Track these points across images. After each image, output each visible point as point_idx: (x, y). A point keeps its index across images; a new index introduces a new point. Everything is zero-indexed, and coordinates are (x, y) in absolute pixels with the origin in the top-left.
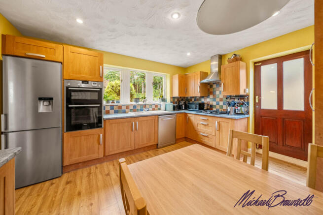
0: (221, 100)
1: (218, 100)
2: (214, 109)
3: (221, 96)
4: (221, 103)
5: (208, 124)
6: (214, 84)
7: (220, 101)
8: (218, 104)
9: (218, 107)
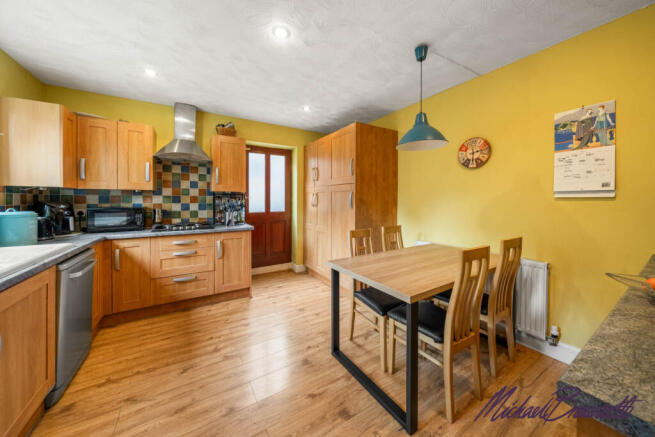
0: (194, 200)
1: (185, 200)
2: (176, 221)
3: (194, 192)
4: (194, 207)
5: (196, 253)
6: (174, 163)
7: (192, 202)
8: (186, 207)
9: (186, 215)
